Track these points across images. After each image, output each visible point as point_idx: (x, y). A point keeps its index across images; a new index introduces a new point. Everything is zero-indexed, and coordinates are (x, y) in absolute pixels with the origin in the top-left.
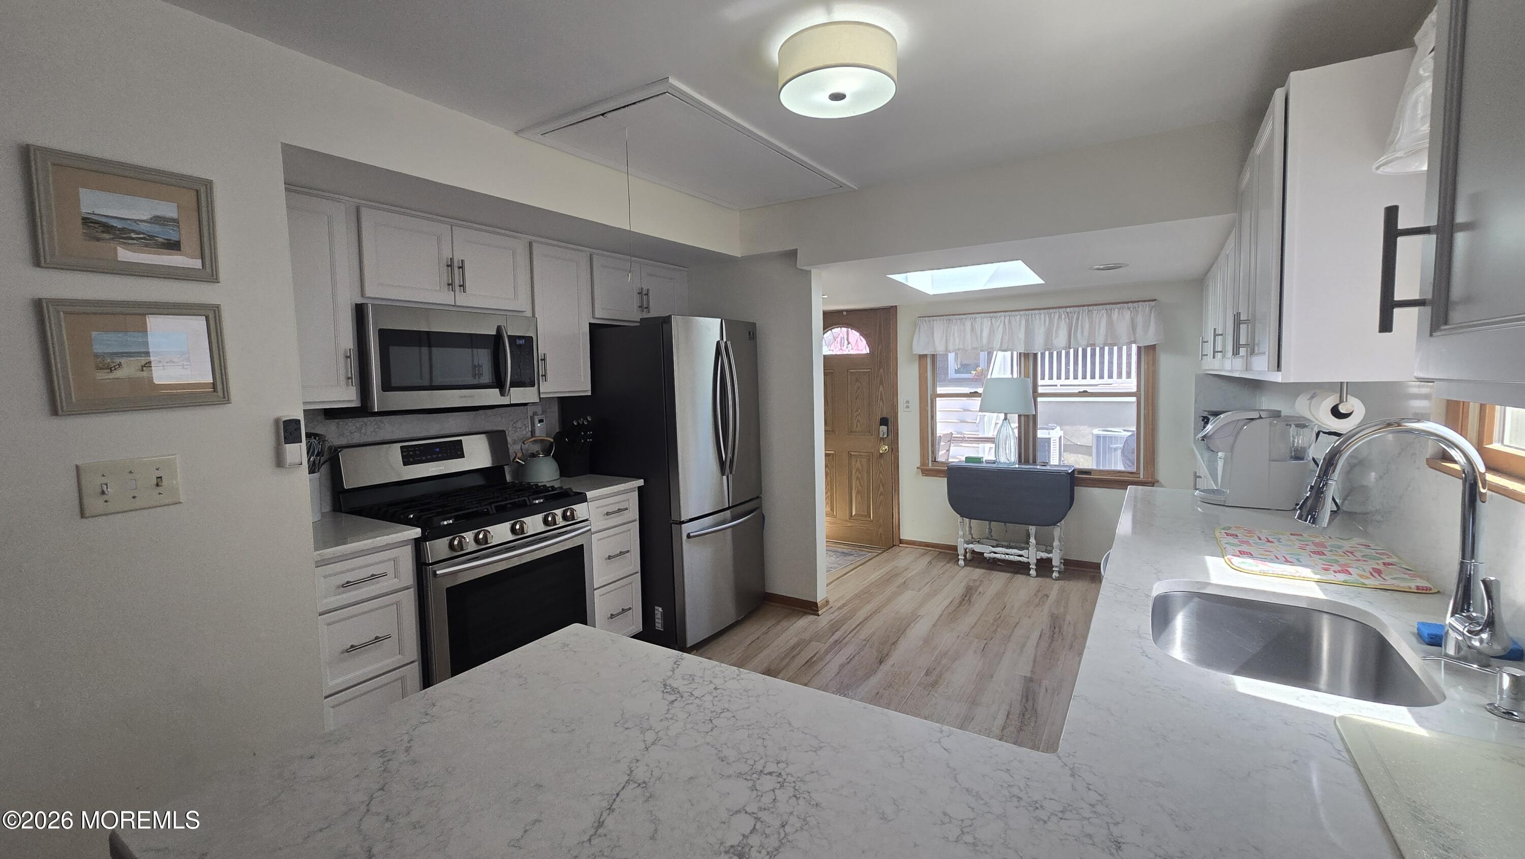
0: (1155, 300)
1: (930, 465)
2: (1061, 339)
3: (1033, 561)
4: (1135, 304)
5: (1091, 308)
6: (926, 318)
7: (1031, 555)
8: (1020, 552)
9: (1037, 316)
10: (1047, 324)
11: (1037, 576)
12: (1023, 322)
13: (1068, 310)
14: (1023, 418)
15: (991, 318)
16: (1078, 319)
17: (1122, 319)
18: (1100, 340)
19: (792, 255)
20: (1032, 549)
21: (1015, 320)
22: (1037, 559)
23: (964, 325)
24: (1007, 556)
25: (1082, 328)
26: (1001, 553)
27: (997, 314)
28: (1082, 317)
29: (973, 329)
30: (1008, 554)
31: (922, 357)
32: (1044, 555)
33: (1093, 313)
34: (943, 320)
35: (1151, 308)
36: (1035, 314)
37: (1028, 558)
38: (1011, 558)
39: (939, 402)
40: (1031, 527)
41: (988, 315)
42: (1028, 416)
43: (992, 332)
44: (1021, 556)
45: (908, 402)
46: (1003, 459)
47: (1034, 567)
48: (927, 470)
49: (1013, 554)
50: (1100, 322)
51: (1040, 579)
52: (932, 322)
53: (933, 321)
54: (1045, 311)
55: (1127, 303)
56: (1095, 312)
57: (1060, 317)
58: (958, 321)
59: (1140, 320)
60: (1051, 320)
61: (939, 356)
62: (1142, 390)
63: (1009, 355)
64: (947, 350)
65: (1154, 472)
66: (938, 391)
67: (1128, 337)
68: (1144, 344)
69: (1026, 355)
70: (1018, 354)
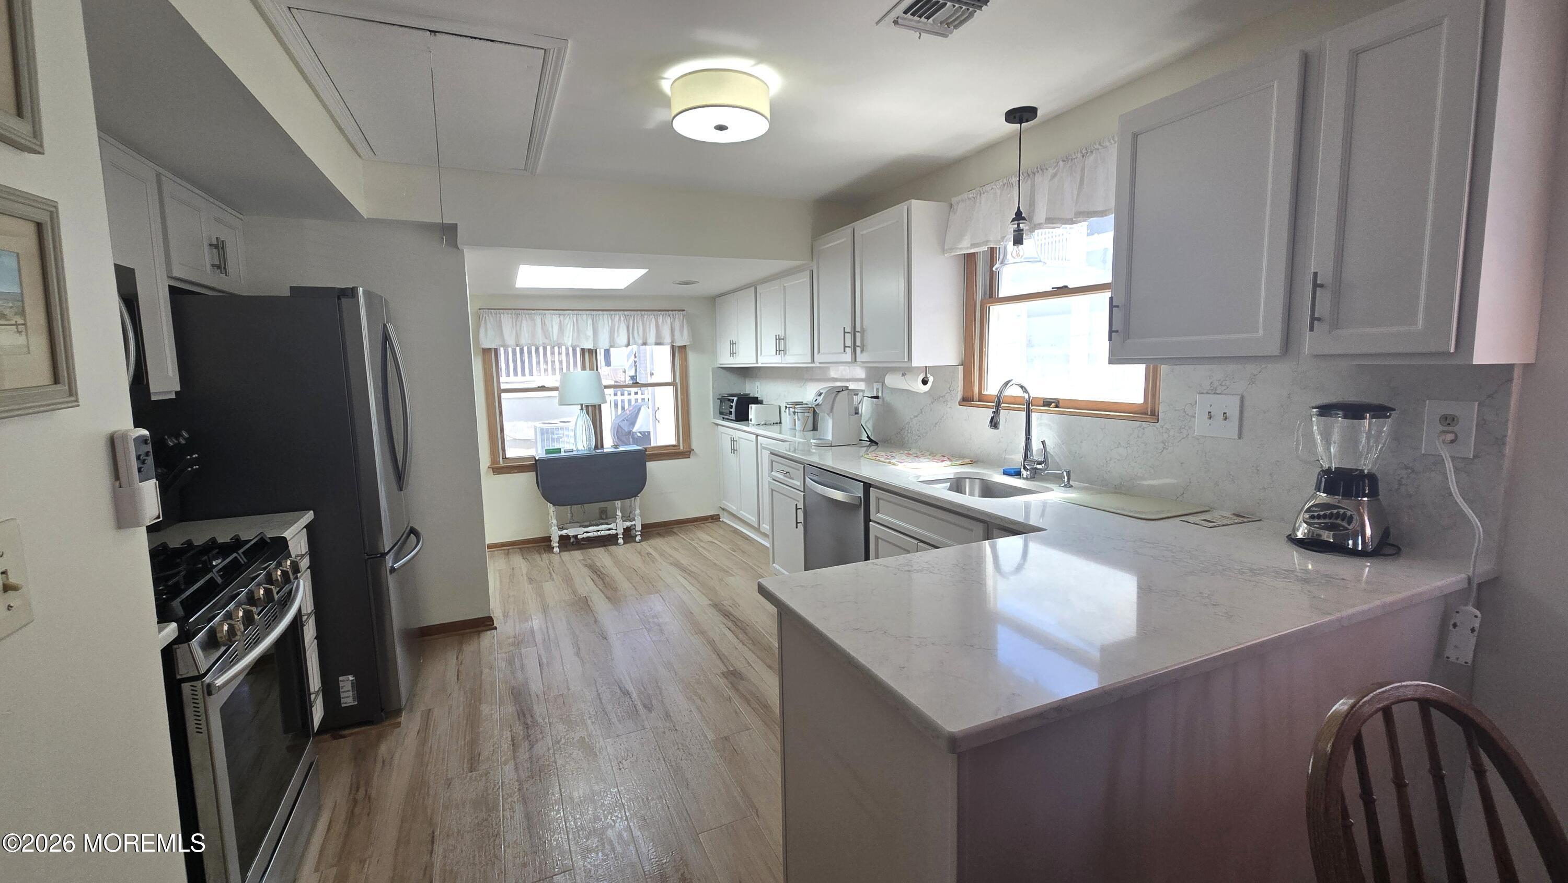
0: (684, 310)
1: (501, 462)
3: (620, 531)
4: (674, 312)
5: (643, 313)
6: (492, 311)
7: (618, 526)
8: (609, 526)
9: (601, 317)
10: (610, 324)
11: (624, 543)
12: (589, 322)
13: (626, 313)
14: (590, 408)
15: (560, 315)
16: (634, 320)
17: (664, 322)
18: (649, 340)
19: (454, 232)
20: (619, 521)
21: (583, 320)
22: (624, 529)
23: (533, 320)
24: (599, 533)
25: (638, 329)
26: (593, 531)
27: (565, 312)
28: (637, 321)
30: (598, 531)
31: (486, 351)
32: (628, 524)
33: (644, 317)
34: (511, 314)
35: (684, 315)
36: (599, 315)
37: (616, 530)
38: (603, 533)
39: (503, 395)
40: (616, 502)
41: (557, 312)
42: (594, 406)
43: (561, 329)
44: (609, 529)
46: (580, 447)
47: (622, 536)
48: (497, 468)
49: (602, 530)
50: (650, 325)
51: (627, 545)
52: (498, 315)
53: (500, 314)
54: (608, 312)
55: (668, 311)
56: (646, 316)
57: (620, 318)
58: (527, 316)
59: (677, 325)
60: (612, 321)
61: (502, 350)
62: (678, 380)
63: (578, 350)
64: (517, 346)
65: (690, 445)
66: (503, 386)
67: (667, 339)
68: (679, 343)
69: (590, 351)
70: (583, 350)
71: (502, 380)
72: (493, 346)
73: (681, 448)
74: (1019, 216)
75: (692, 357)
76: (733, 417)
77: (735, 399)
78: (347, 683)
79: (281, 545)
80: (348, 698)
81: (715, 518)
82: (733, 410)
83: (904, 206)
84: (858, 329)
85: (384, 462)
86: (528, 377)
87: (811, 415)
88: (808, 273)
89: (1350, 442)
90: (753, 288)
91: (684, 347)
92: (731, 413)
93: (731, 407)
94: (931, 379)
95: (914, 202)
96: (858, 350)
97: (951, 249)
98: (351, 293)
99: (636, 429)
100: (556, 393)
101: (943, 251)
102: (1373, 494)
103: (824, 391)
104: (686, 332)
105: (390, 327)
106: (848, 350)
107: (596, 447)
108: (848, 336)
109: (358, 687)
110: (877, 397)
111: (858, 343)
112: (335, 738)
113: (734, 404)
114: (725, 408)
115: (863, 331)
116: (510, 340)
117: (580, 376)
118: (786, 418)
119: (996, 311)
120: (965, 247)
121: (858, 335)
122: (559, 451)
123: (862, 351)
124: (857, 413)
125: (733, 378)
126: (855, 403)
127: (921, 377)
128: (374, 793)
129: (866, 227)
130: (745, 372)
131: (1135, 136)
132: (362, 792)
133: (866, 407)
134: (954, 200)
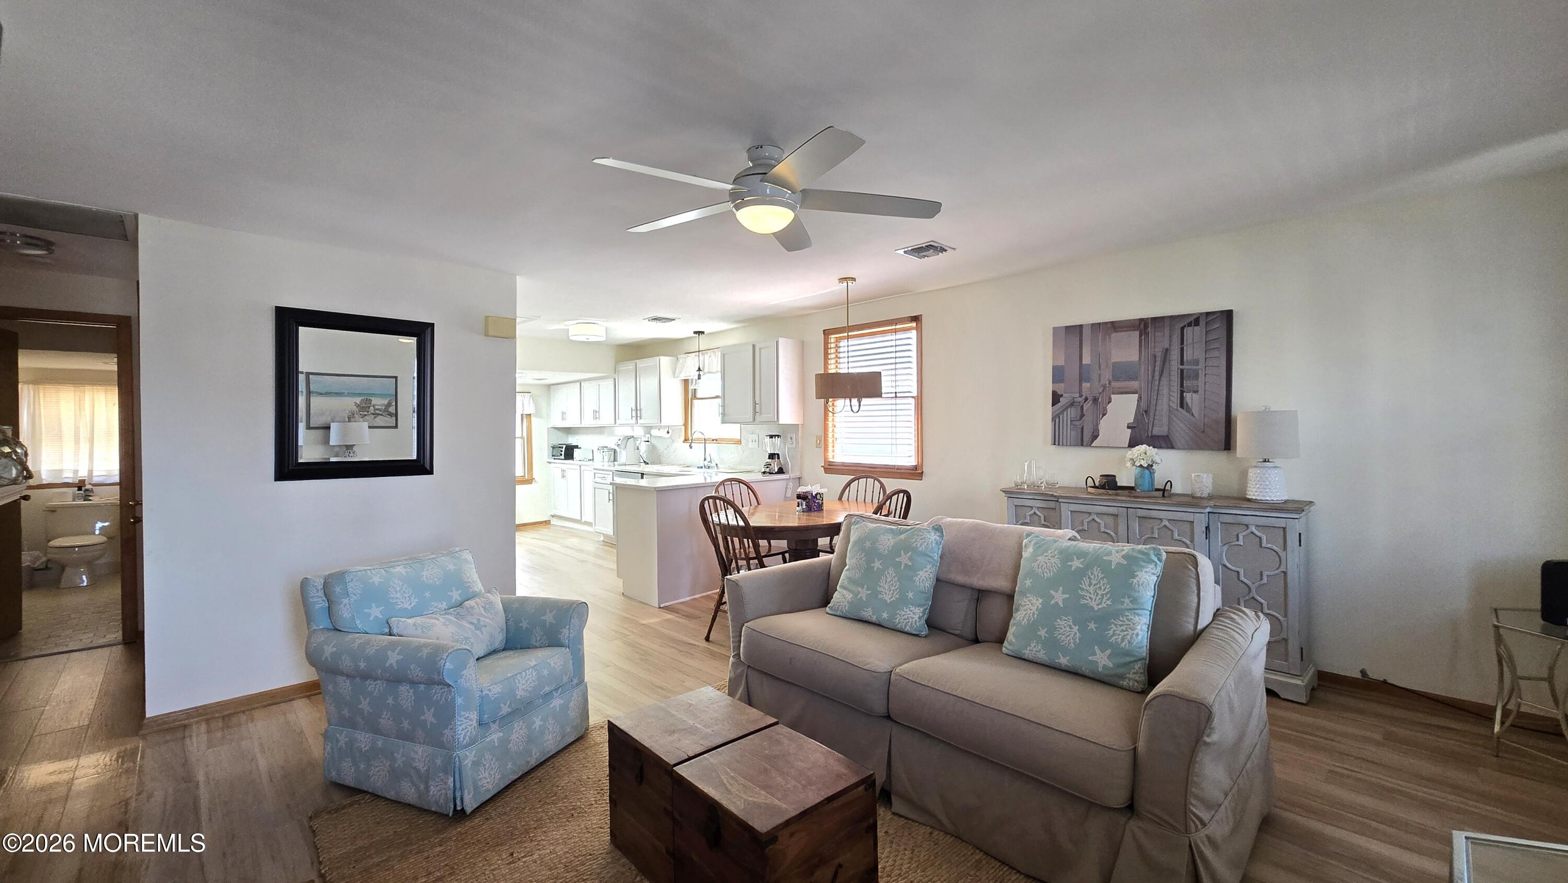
0: (530, 393)
4: (524, 394)
35: (530, 396)
59: (526, 401)
62: (525, 435)
68: (526, 413)
73: (526, 477)
74: (699, 370)
76: (563, 457)
77: (564, 446)
81: (547, 523)
82: (563, 453)
83: (657, 358)
84: (638, 408)
87: (613, 453)
88: (612, 380)
89: (774, 445)
90: (579, 383)
91: (530, 414)
92: (561, 455)
93: (562, 451)
94: (670, 431)
95: (662, 357)
96: (639, 418)
97: (677, 377)
101: (675, 377)
102: (779, 458)
103: (621, 438)
104: (531, 405)
106: (634, 418)
108: (634, 412)
110: (648, 441)
111: (639, 415)
113: (563, 450)
114: (556, 452)
115: (640, 410)
118: (598, 456)
119: (696, 402)
120: (683, 377)
121: (638, 412)
123: (640, 419)
124: (638, 449)
125: (560, 434)
126: (637, 445)
127: (667, 430)
129: (642, 363)
130: (568, 431)
131: (724, 355)
133: (643, 447)
134: (679, 357)
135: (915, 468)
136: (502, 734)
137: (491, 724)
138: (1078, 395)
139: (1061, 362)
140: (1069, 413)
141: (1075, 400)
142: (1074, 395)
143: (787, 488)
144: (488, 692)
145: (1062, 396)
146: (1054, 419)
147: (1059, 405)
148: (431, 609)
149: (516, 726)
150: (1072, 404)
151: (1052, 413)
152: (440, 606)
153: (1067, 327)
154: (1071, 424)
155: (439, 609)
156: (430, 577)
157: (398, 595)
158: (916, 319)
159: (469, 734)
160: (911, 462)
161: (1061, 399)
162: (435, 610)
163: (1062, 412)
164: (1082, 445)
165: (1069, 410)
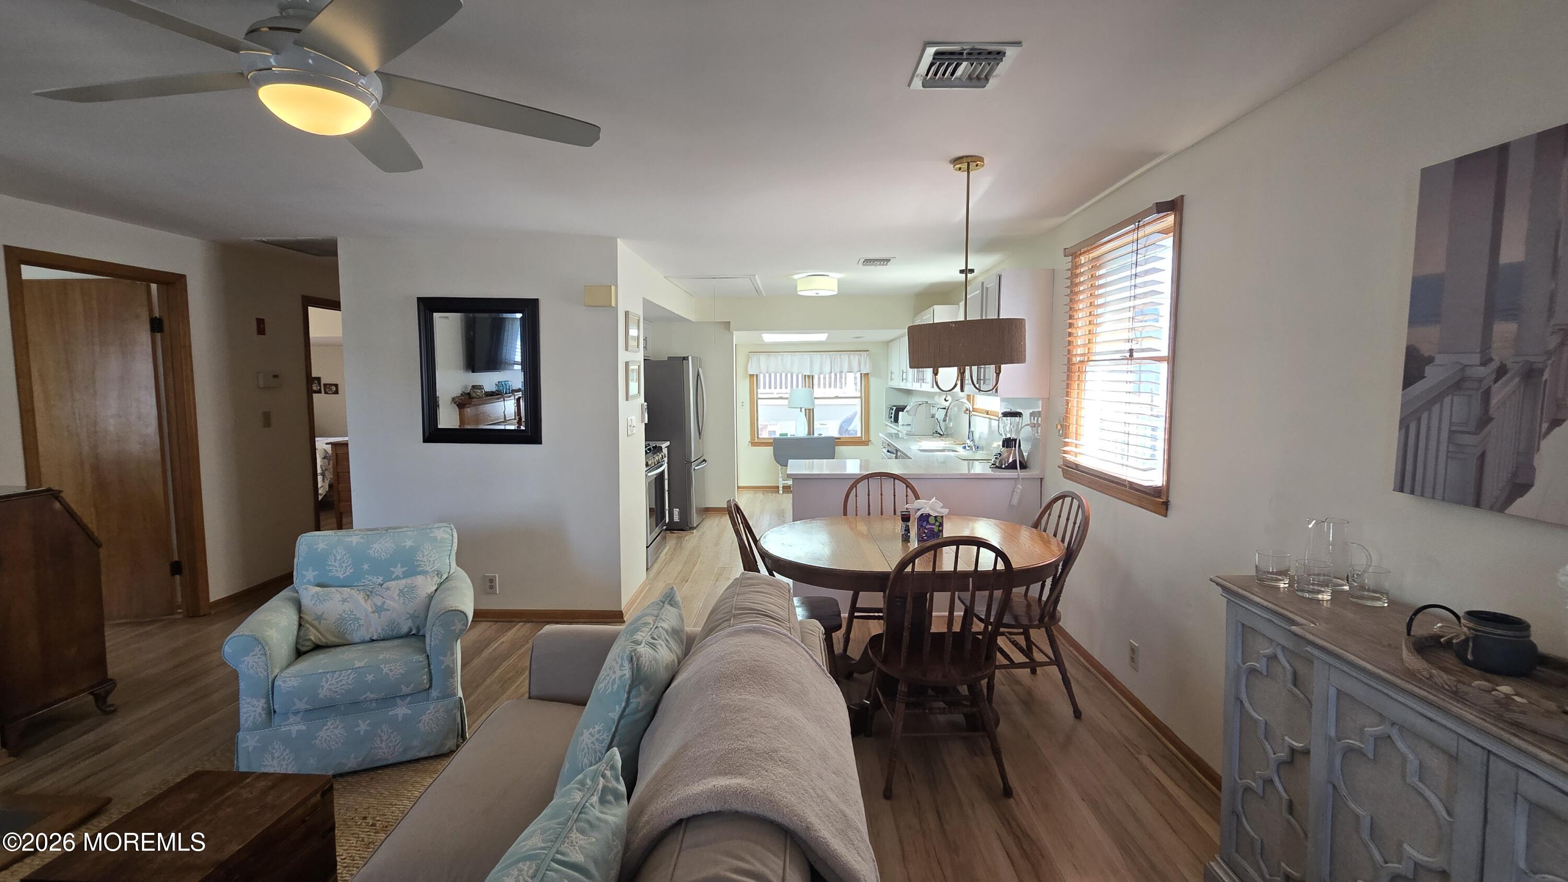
0: (868, 351)
1: (756, 440)
2: (827, 369)
4: (860, 352)
5: (840, 353)
6: (755, 353)
12: (809, 359)
13: (830, 353)
14: (807, 411)
15: (791, 355)
16: (834, 358)
17: (855, 359)
18: (845, 370)
19: (727, 325)
21: (804, 358)
23: (776, 358)
25: (837, 363)
27: (794, 353)
28: (837, 358)
29: (782, 360)
31: (752, 376)
33: (844, 356)
34: (765, 355)
35: (867, 354)
36: (815, 355)
39: (759, 401)
41: (788, 353)
42: (810, 409)
43: (792, 363)
45: (742, 403)
46: (799, 433)
48: (754, 444)
50: (845, 360)
53: (759, 355)
55: (856, 351)
57: (827, 356)
58: (772, 355)
59: (863, 360)
60: (822, 359)
61: (762, 376)
62: (863, 395)
63: (800, 376)
64: (767, 372)
65: (869, 437)
66: (760, 396)
67: (856, 368)
68: (863, 372)
69: (809, 376)
70: (805, 376)
71: (759, 391)
72: (755, 373)
75: (872, 380)
77: (895, 408)
78: (676, 511)
79: (660, 449)
80: (676, 518)
85: (695, 430)
86: (773, 390)
89: (1010, 426)
91: (868, 374)
92: (892, 417)
98: (685, 358)
99: (850, 428)
100: (787, 401)
104: (868, 366)
105: (700, 370)
107: (809, 433)
109: (680, 514)
112: (671, 533)
116: (764, 369)
117: (801, 391)
122: (787, 434)
125: (900, 395)
128: (683, 546)
130: (908, 392)
132: (679, 545)
135: (1156, 492)
136: (304, 728)
137: (290, 715)
138: (1476, 359)
139: (1436, 265)
140: (1446, 413)
141: (1470, 372)
142: (1466, 360)
143: (1013, 491)
144: (281, 683)
145: (1430, 360)
146: (1404, 424)
147: (1420, 387)
148: (363, 581)
149: (329, 723)
150: (1458, 384)
151: (1403, 405)
152: (375, 579)
153: (1460, 162)
154: (1450, 441)
155: (372, 583)
156: (378, 551)
157: (337, 564)
158: (1173, 206)
159: (251, 719)
160: (1156, 478)
161: (1428, 370)
162: (368, 583)
163: (1429, 405)
164: (1477, 504)
165: (1447, 400)
